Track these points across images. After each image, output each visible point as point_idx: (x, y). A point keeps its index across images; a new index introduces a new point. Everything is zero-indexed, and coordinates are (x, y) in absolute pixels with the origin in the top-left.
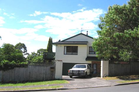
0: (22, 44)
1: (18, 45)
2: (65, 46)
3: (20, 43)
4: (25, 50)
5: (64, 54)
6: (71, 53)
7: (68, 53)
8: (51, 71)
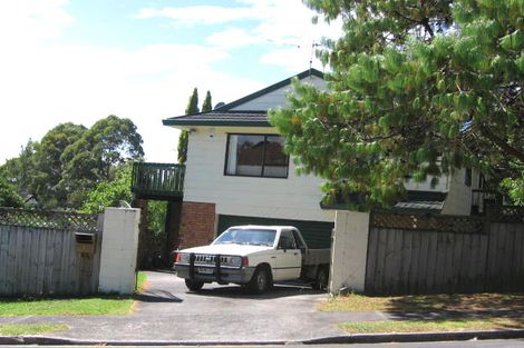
0: (122, 122)
1: (102, 125)
2: (229, 135)
3: (114, 118)
4: (136, 153)
5: (226, 174)
6: (257, 169)
7: (244, 168)
8: (83, 255)
